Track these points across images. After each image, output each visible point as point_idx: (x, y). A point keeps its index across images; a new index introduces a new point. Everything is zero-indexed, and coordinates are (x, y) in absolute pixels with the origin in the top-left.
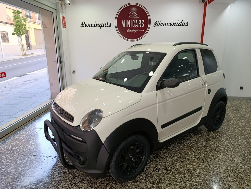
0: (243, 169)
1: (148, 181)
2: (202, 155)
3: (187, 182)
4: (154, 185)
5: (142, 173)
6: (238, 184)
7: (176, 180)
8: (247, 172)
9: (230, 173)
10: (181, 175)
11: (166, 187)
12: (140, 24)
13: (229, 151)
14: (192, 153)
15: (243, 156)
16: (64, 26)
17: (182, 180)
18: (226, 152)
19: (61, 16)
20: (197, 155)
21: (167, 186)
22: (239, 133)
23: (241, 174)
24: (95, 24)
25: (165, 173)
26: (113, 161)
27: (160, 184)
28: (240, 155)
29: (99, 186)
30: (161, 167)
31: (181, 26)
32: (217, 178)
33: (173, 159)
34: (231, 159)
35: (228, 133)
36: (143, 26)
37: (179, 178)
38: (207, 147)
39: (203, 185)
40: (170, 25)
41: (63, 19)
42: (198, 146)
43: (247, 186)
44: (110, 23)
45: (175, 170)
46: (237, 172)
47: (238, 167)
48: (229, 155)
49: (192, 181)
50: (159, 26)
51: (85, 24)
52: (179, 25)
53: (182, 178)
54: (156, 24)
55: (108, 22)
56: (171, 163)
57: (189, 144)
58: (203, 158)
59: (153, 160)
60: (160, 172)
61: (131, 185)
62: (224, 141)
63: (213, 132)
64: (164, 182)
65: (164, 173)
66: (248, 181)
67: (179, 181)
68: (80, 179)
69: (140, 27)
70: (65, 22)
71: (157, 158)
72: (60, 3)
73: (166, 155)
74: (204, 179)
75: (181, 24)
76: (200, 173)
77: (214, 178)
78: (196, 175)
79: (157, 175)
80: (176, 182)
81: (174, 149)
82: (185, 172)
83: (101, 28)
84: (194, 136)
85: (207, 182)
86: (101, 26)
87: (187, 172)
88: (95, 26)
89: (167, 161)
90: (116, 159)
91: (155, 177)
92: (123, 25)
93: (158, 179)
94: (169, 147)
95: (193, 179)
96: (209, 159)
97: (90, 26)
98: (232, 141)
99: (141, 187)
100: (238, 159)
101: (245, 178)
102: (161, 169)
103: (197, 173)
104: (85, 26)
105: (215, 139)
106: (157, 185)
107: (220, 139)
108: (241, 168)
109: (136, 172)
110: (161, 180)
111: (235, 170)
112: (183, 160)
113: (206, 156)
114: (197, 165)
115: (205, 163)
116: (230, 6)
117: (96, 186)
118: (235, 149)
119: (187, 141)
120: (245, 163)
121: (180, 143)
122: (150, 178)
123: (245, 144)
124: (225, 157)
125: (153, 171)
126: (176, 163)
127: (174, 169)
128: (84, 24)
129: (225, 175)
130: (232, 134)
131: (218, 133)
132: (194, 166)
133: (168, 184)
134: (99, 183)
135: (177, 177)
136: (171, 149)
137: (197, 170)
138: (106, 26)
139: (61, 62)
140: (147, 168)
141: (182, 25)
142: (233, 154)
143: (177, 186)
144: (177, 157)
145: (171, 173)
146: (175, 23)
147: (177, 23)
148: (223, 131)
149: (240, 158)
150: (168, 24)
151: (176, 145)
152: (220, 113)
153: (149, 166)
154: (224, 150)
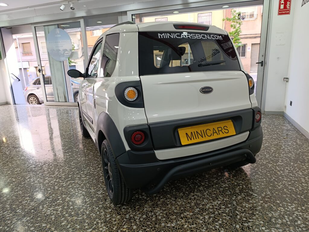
0: (27, 178)
8: (22, 179)
9: (36, 169)
13: (56, 183)
16: (284, 12)
18: (57, 180)
28: (40, 188)
34: (46, 177)
48: (52, 180)
66: (18, 173)
100: (40, 183)
108: (30, 178)
111: (34, 173)
120: (30, 184)
124: (54, 176)
129: (39, 166)
142: (48, 184)
149: (39, 185)
154: (62, 180)
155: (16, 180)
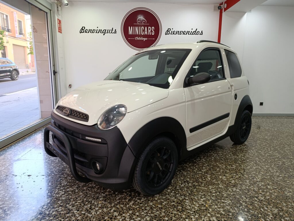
0: (281, 178)
1: (178, 194)
2: (234, 166)
3: (223, 192)
4: (186, 197)
5: (169, 187)
6: (280, 191)
7: (210, 191)
8: (286, 180)
9: (268, 182)
10: (215, 186)
11: (200, 199)
12: (150, 31)
13: (262, 162)
14: (222, 165)
15: (277, 166)
16: (60, 31)
17: (217, 191)
18: (259, 163)
19: (56, 18)
20: (228, 167)
21: (201, 197)
22: (268, 146)
23: (280, 182)
24: (97, 30)
25: (196, 185)
26: (138, 166)
27: (193, 196)
28: (274, 165)
29: (120, 202)
30: (190, 179)
31: (195, 34)
32: (256, 187)
33: (202, 172)
34: (265, 169)
35: (257, 146)
36: (153, 33)
37: (214, 189)
38: (237, 159)
39: (242, 194)
40: (184, 34)
41: (59, 22)
42: (227, 158)
43: (289, 192)
44: (115, 30)
45: (207, 182)
46: (275, 180)
47: (275, 176)
48: (263, 165)
49: (229, 191)
50: (171, 34)
51: (85, 30)
52: (193, 34)
53: (217, 189)
54: (168, 32)
55: (113, 28)
56: (200, 175)
57: (216, 157)
58: (235, 169)
59: (179, 173)
60: (190, 185)
61: (159, 199)
62: (254, 153)
63: (240, 146)
64: (197, 194)
65: (194, 185)
66: (288, 188)
67: (214, 192)
68: (94, 196)
69: (150, 34)
70: (61, 26)
71: (183, 171)
72: (56, 3)
73: (193, 168)
74: (241, 188)
75: (195, 33)
76: (235, 183)
77: (252, 187)
78: (231, 186)
79: (187, 188)
80: (211, 193)
81: (201, 162)
82: (219, 183)
83: (104, 35)
84: (220, 149)
85: (245, 191)
86: (104, 32)
87: (221, 183)
88: (98, 32)
89: (196, 174)
90: (143, 164)
91: (186, 190)
92: (130, 32)
93: (189, 191)
94: (195, 161)
95: (230, 189)
96: (242, 170)
97: (92, 32)
98: (262, 153)
99: (171, 200)
100: (273, 169)
101: (286, 185)
102: (190, 181)
103: (232, 183)
104: (85, 32)
105: (244, 152)
106: (190, 197)
107: (249, 151)
108: (279, 176)
109: (163, 183)
110: (193, 192)
111: (273, 179)
112: (213, 172)
113: (237, 167)
114: (231, 176)
115: (239, 174)
116: (247, 15)
117: (116, 203)
118: (267, 160)
119: (214, 154)
120: (281, 172)
121: (206, 156)
122: (179, 191)
123: (277, 155)
124: (258, 167)
125: (182, 184)
126: (206, 175)
127: (205, 180)
128: (83, 30)
129: (263, 183)
130: (260, 147)
131: (245, 146)
132: (228, 177)
133: (202, 195)
134: (119, 199)
135: (210, 189)
136: (198, 163)
137: (231, 181)
138: (111, 32)
139: (55, 73)
140: (174, 181)
141: (197, 34)
142: (267, 165)
143: (212, 197)
144: (206, 170)
145: (203, 185)
146: (189, 32)
147: (191, 32)
148: (250, 144)
149: (274, 168)
150: (181, 32)
151: (202, 158)
152: (246, 123)
153: (176, 179)
154: (256, 161)
155: (292, 181)
